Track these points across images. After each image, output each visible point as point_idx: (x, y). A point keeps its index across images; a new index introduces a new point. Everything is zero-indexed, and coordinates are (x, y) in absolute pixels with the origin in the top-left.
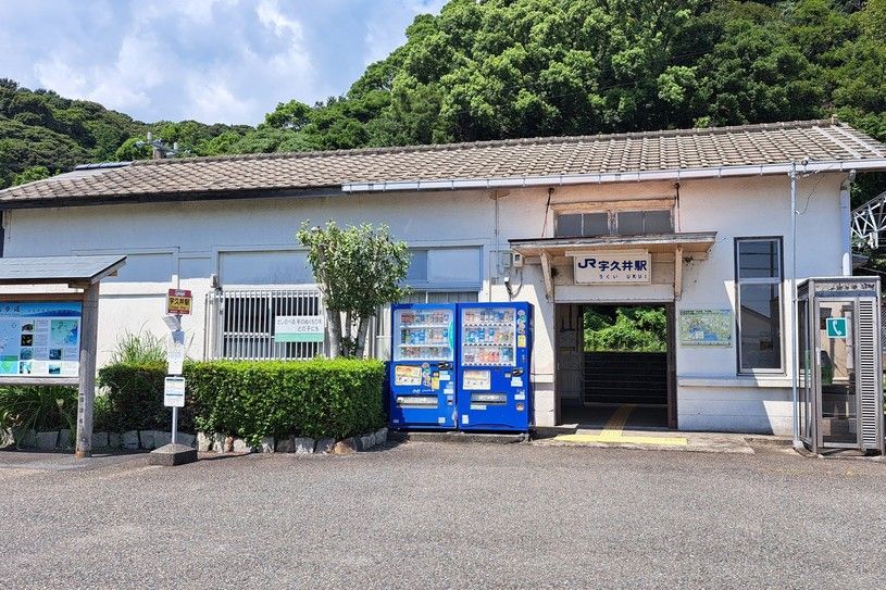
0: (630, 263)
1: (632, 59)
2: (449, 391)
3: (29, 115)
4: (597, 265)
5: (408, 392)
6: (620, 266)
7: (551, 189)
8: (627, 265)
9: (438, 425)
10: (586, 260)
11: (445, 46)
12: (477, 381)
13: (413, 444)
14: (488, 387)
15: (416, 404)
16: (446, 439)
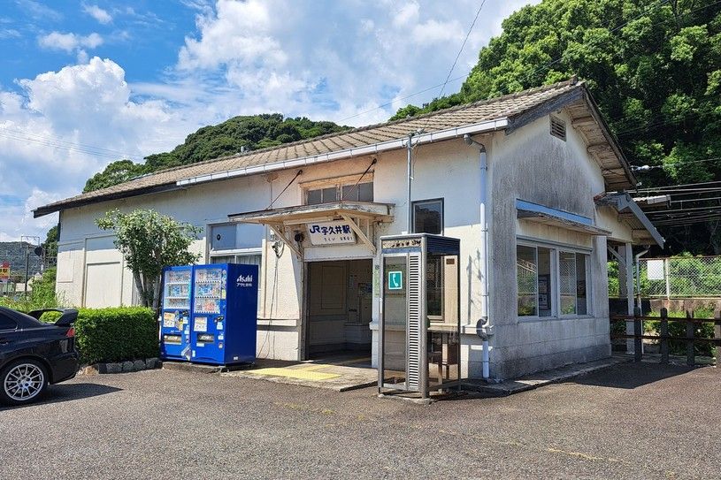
0: (339, 227)
1: (638, 28)
2: (187, 332)
3: (285, 136)
4: (320, 230)
5: (168, 332)
6: (335, 230)
7: (300, 170)
8: (338, 229)
9: (181, 357)
10: (314, 227)
11: (505, 44)
12: (201, 325)
13: (167, 370)
14: (205, 330)
15: (173, 341)
16: (181, 368)
